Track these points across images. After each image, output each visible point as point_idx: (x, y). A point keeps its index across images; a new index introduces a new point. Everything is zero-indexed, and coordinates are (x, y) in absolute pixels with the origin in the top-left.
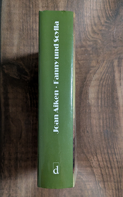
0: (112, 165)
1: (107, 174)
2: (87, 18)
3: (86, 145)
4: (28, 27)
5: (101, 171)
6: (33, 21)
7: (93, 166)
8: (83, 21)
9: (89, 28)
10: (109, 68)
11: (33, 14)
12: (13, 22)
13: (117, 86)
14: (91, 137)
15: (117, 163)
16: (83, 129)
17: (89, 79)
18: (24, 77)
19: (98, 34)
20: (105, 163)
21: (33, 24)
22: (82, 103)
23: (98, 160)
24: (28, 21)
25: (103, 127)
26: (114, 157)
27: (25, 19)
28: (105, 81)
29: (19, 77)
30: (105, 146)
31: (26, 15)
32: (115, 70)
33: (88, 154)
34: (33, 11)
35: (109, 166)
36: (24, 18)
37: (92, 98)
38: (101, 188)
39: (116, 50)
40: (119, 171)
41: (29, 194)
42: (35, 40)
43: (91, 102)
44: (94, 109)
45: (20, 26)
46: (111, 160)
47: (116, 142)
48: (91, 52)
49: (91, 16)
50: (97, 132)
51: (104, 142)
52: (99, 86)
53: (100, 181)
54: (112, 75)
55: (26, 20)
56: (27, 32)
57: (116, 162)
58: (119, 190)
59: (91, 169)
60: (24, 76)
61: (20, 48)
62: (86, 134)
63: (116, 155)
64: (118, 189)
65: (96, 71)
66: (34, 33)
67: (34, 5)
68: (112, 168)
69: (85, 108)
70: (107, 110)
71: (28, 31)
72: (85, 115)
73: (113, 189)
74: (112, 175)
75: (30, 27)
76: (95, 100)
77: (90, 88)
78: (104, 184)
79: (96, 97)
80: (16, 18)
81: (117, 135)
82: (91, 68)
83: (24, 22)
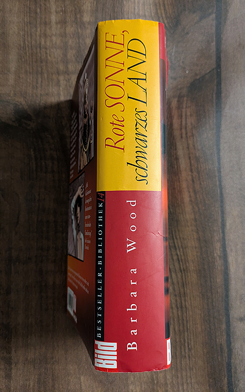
4: (33, 44)
6: (40, 33)
11: (41, 24)
12: (8, 36)
13: (177, 139)
15: (179, 264)
18: (26, 124)
24: (33, 34)
27: (29, 30)
29: (18, 123)
31: (30, 24)
34: (41, 18)
36: (26, 29)
40: (182, 277)
42: (44, 64)
45: (20, 41)
55: (29, 32)
56: (30, 51)
57: (177, 261)
58: (182, 309)
60: (26, 121)
61: (19, 77)
63: (176, 249)
66: (42, 53)
67: (43, 9)
71: (32, 50)
75: (36, 43)
80: (14, 29)
83: (26, 36)
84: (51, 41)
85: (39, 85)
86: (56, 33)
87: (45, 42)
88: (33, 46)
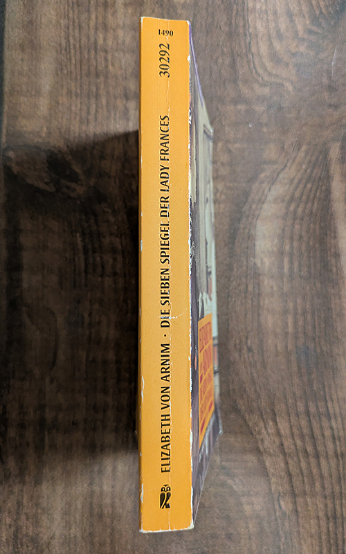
0: (319, 449)
1: (302, 474)
2: (257, 15)
3: (245, 390)
4: (82, 42)
5: (287, 463)
6: (96, 24)
7: (265, 449)
8: (244, 26)
9: (261, 44)
10: (314, 168)
11: (97, 5)
12: (38, 27)
13: (338, 218)
14: (258, 365)
15: (334, 442)
16: (238, 341)
17: (257, 197)
18: (68, 188)
19: (287, 65)
20: (299, 442)
21: (96, 33)
22: (235, 265)
23: (278, 434)
24: (83, 25)
25: (296, 338)
26: (325, 424)
27: (75, 17)
28: (302, 205)
29: (55, 186)
30: (298, 393)
31: (78, 5)
32: (331, 172)
33: (249, 415)
35: (310, 449)
36: (71, 16)
37: (264, 252)
38: (285, 513)
39: (336, 114)
40: (338, 466)
41: (73, 531)
42: (102, 79)
43: (262, 263)
44: (268, 283)
45: (60, 37)
46: (317, 432)
47: (333, 383)
48: (264, 119)
49: (269, 12)
50: (277, 350)
51: (296, 380)
52: (285, 217)
53: (282, 495)
54: (323, 188)
55: (77, 21)
56: (78, 56)
57: (331, 439)
58: (335, 519)
59: (259, 459)
60: (69, 184)
61: (58, 103)
62: (246, 356)
63: (330, 419)
64: (335, 517)
65: (278, 175)
66: (98, 59)
68: (317, 456)
69: (244, 280)
70: (308, 287)
71: (81, 53)
72: (243, 301)
73: (318, 518)
74: (317, 477)
75: (89, 40)
76: (273, 259)
77: (259, 222)
78: (295, 502)
79: (275, 249)
80: (49, 16)
81: (335, 360)
82: (262, 167)
83: (71, 28)
84: (116, 37)
85: (91, 117)
86: (124, 24)
87: (105, 39)
88: (82, 46)
